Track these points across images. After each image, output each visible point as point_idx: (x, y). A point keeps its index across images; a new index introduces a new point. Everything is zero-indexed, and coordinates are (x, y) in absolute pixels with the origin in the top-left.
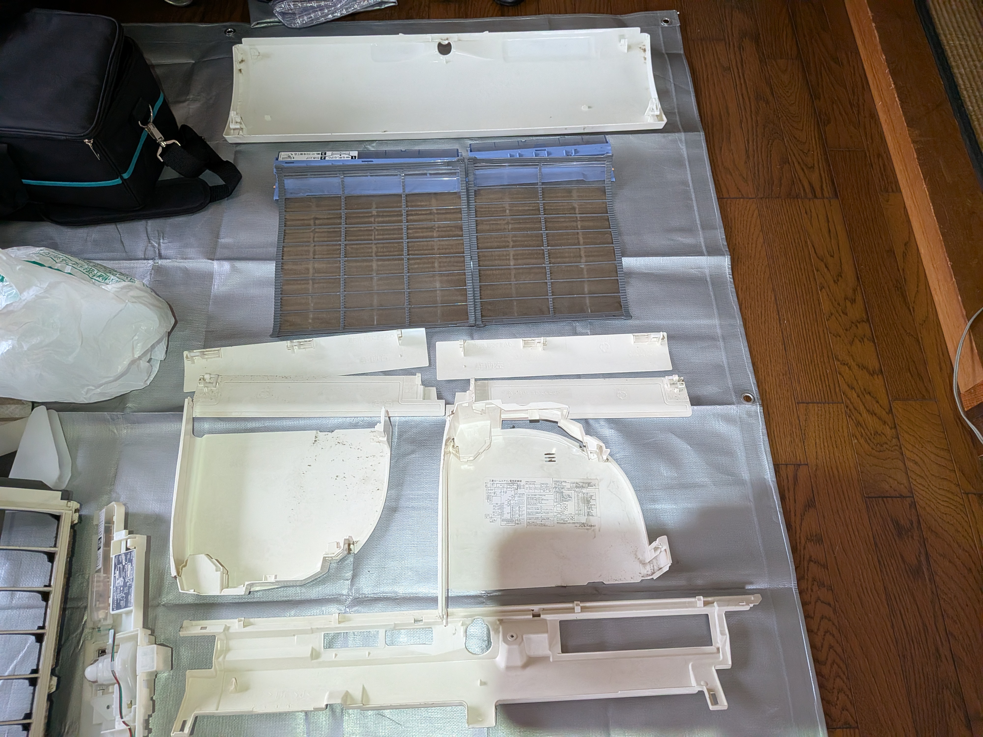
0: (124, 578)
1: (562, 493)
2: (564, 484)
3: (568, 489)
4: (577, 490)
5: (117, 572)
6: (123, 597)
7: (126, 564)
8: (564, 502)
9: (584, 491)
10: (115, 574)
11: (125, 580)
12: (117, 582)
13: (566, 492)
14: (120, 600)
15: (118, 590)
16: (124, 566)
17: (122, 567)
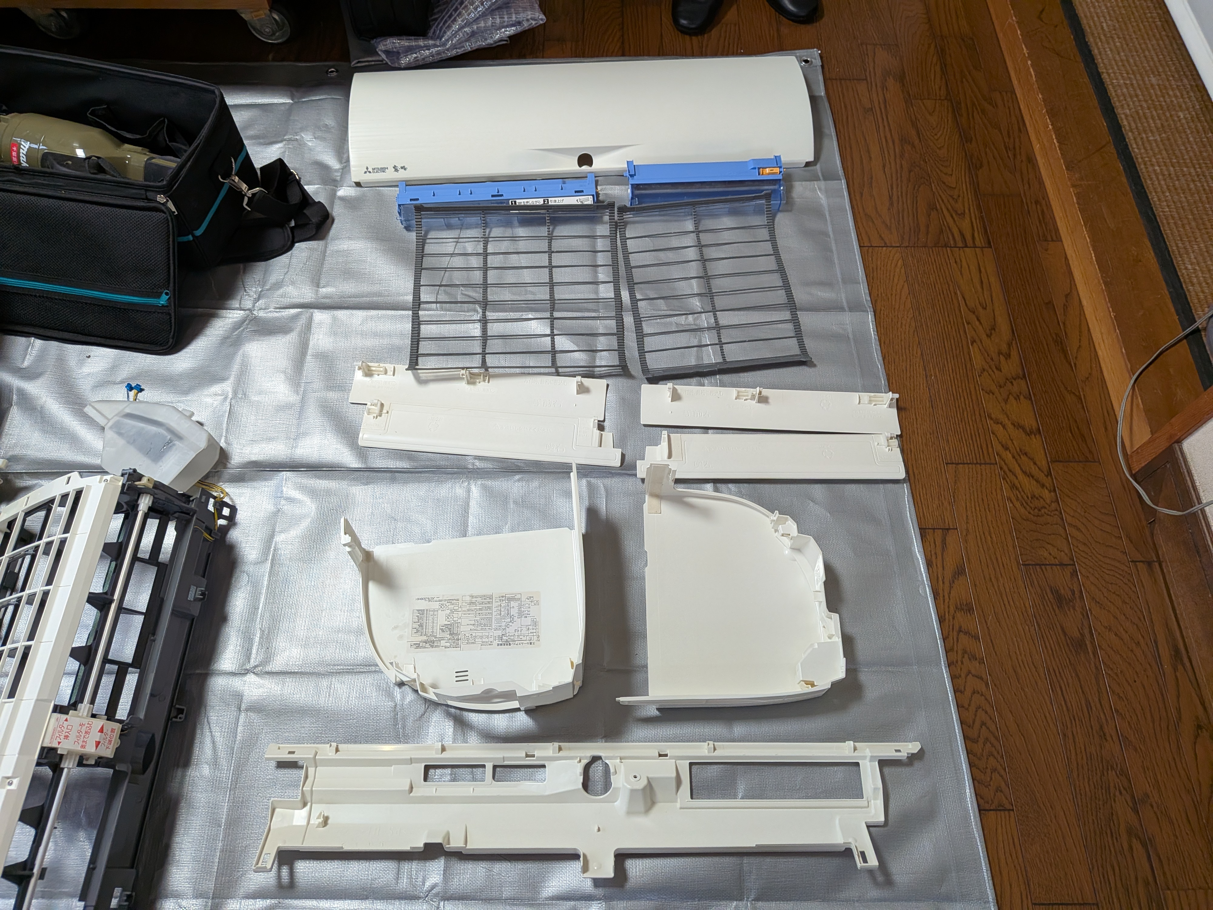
1: (451, 634)
2: (448, 644)
4: (433, 639)
8: (449, 623)
9: (424, 638)
13: (447, 635)
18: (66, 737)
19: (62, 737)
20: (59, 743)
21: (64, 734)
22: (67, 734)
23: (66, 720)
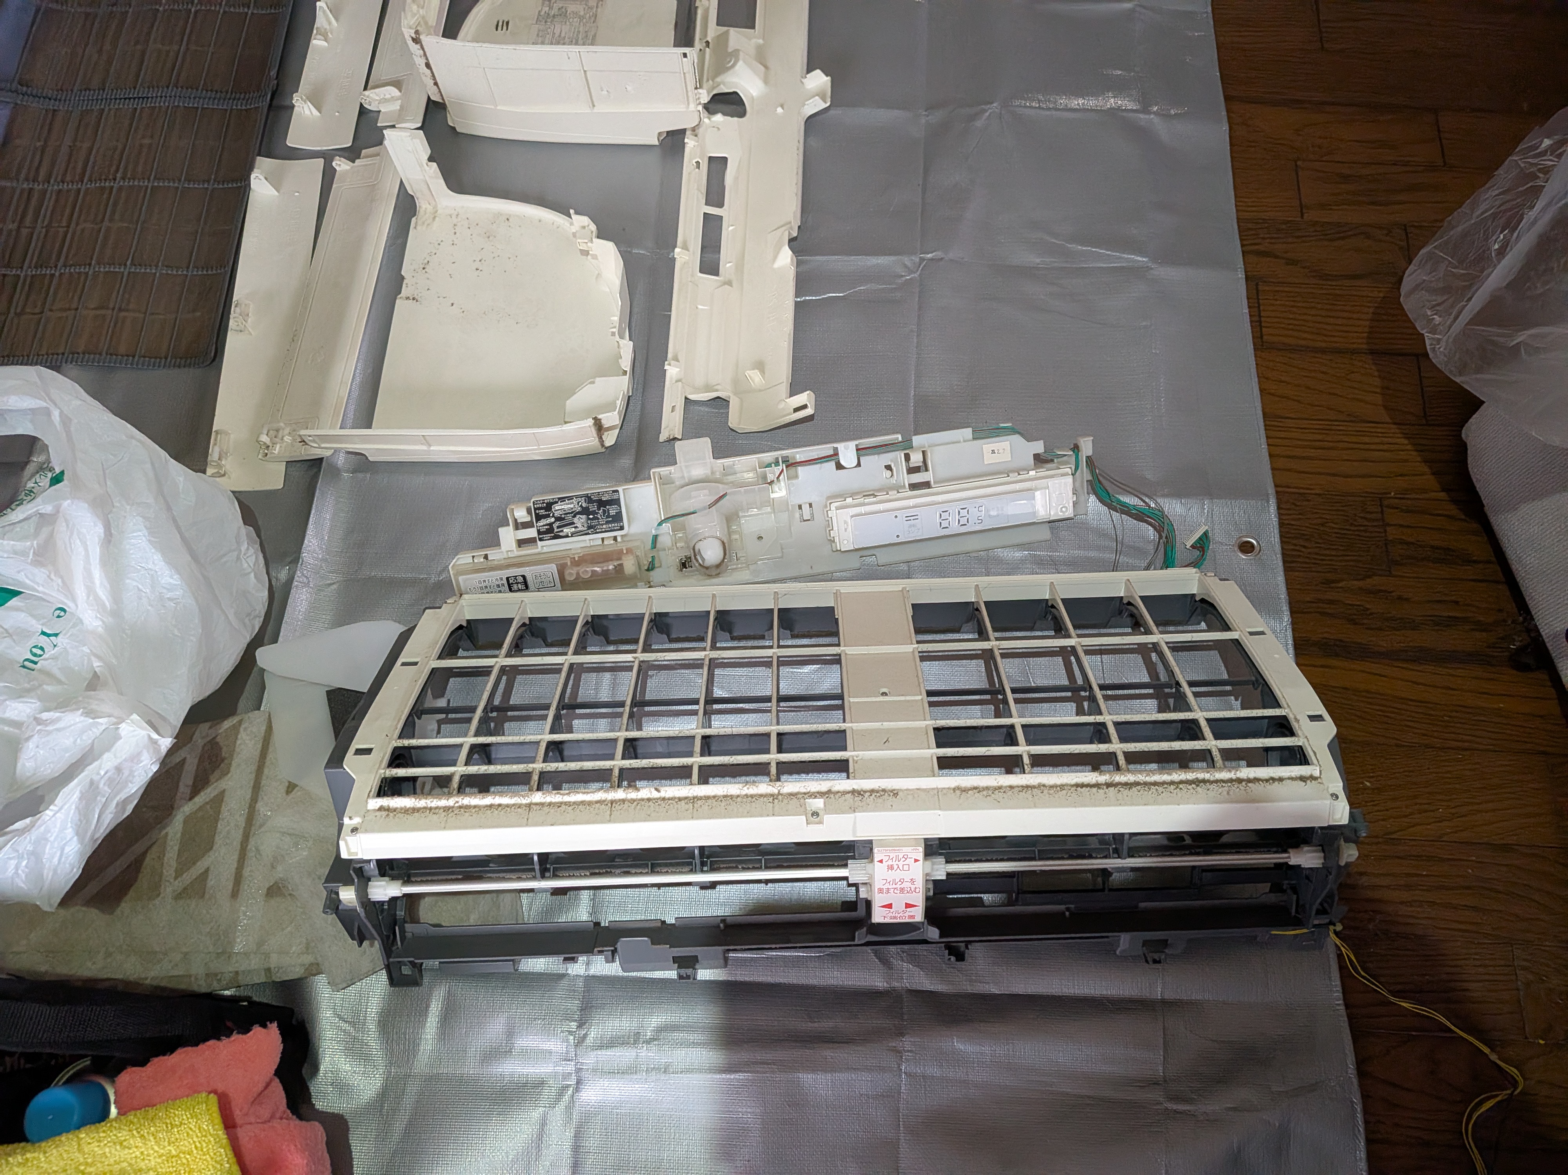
1: (554, 15)
6: (604, 512)
7: (553, 516)
12: (581, 528)
14: (608, 516)
15: (595, 522)
16: (558, 519)
17: (557, 524)
18: (891, 868)
19: (890, 863)
20: (881, 861)
21: (894, 863)
22: (896, 867)
23: (916, 861)
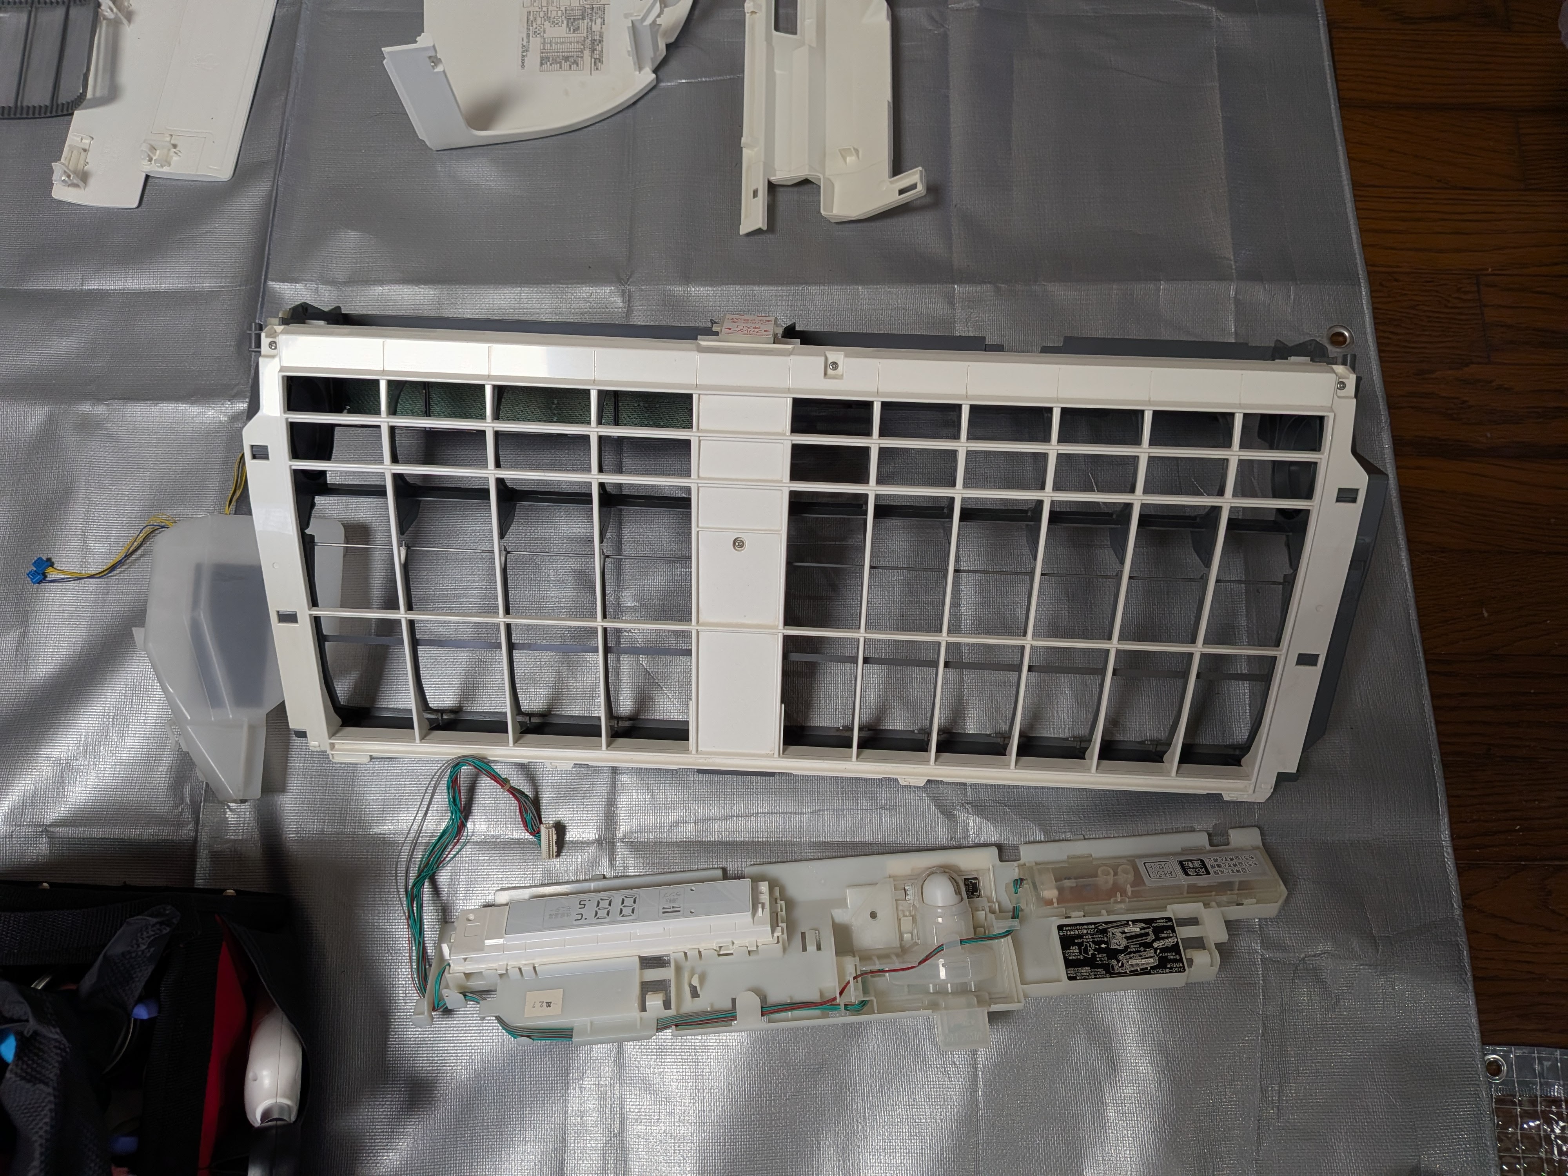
0: (1126, 948)
1: (583, 19)
2: (599, 21)
3: (590, 29)
4: (588, 41)
5: (1136, 929)
6: (1086, 951)
7: (1156, 949)
8: (565, 22)
9: (587, 53)
10: (1134, 922)
11: (1121, 952)
12: (1117, 931)
13: (584, 24)
14: (1080, 945)
15: (1098, 938)
16: (1149, 945)
17: (1149, 939)
